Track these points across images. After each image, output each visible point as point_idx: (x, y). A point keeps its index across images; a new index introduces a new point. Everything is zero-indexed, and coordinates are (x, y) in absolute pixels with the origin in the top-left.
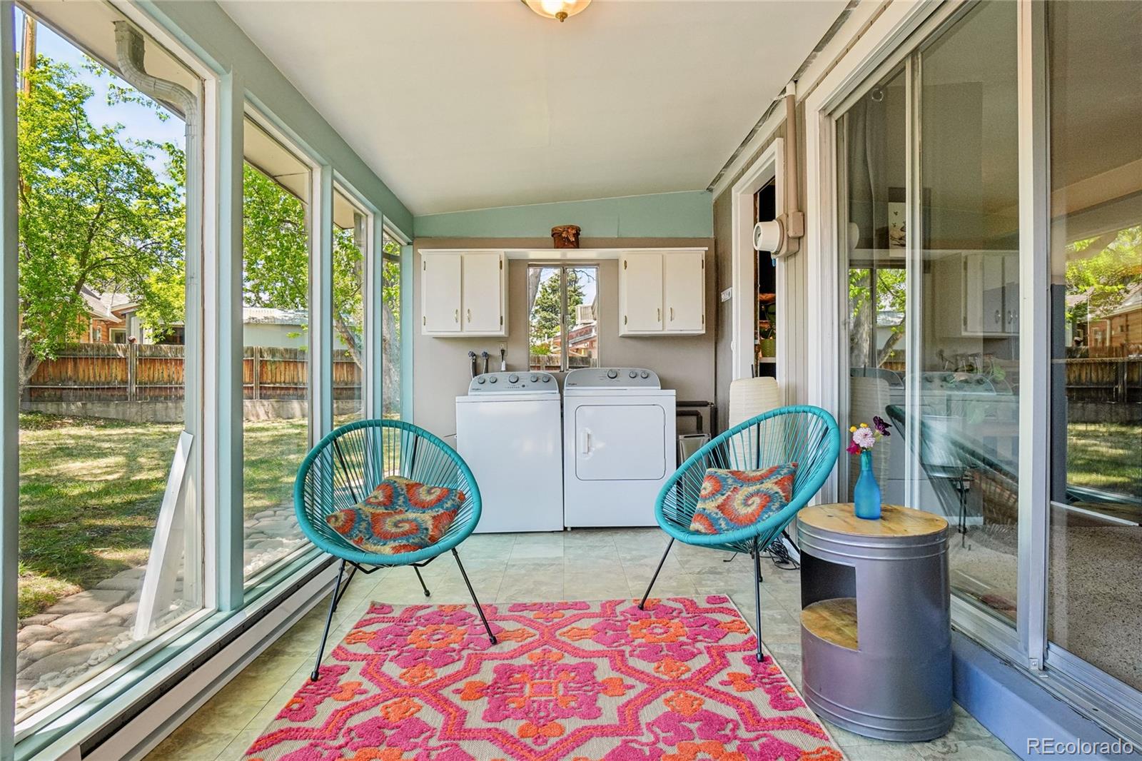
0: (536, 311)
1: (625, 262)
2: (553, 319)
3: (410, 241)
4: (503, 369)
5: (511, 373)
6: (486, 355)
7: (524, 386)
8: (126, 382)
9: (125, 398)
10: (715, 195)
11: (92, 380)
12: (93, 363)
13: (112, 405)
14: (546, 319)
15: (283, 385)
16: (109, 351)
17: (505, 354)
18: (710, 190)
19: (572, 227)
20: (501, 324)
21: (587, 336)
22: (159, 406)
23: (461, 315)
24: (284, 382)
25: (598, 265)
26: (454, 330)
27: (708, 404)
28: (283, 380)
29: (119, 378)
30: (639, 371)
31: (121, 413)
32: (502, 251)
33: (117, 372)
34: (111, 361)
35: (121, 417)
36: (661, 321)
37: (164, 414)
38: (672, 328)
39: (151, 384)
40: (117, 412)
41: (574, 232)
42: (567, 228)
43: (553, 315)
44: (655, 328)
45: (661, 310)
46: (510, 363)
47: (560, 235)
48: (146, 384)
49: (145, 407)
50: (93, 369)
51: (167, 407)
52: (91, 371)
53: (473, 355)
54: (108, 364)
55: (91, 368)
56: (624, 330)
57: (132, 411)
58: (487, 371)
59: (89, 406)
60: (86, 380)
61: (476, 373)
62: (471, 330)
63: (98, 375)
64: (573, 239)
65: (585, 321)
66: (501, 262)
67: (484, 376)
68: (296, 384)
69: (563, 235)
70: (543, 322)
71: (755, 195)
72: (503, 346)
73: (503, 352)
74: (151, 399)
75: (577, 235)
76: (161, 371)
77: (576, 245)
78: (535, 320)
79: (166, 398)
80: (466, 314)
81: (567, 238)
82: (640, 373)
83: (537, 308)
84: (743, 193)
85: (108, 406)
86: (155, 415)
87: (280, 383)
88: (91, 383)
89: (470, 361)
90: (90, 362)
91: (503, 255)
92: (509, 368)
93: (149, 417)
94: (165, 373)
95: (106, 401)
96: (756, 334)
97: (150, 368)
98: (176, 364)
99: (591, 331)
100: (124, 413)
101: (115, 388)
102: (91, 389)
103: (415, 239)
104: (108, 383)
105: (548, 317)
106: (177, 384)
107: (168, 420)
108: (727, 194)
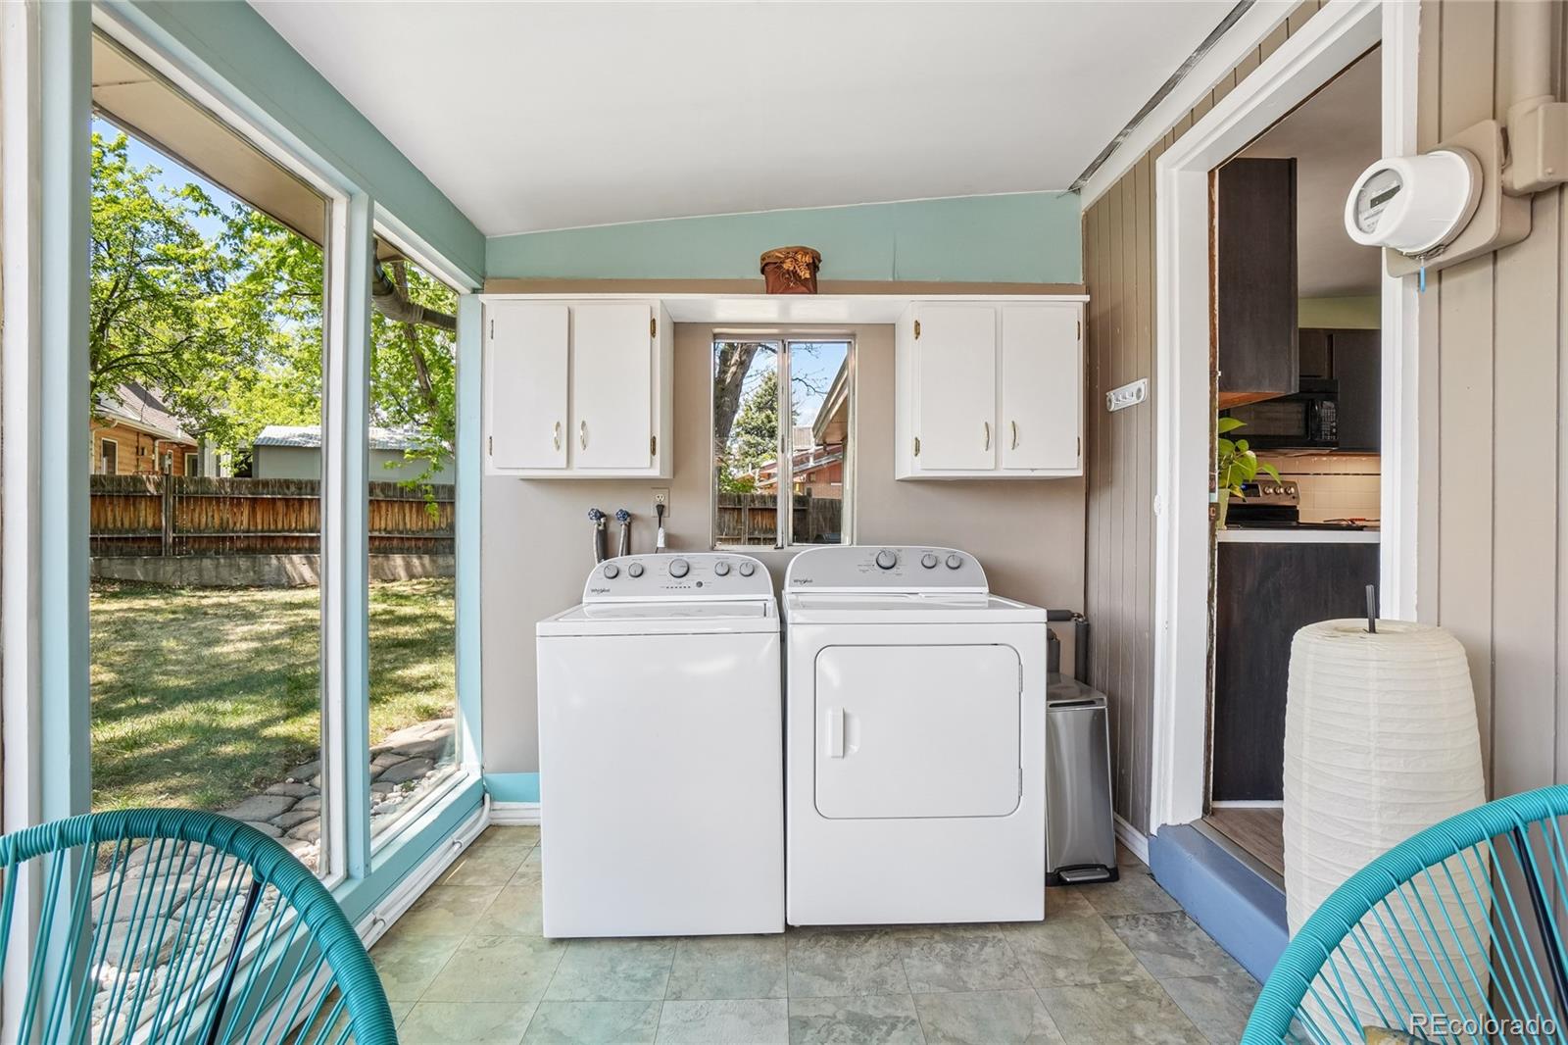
0: (738, 434)
1: (917, 324)
2: (760, 444)
3: (477, 286)
4: (661, 543)
5: (674, 555)
6: (626, 516)
7: (700, 584)
8: (160, 530)
9: (157, 554)
10: (1087, 199)
11: (110, 526)
12: (111, 503)
13: (139, 562)
14: (750, 444)
15: (383, 534)
16: (135, 485)
17: (666, 514)
18: (1075, 190)
19: (805, 251)
20: (653, 452)
21: (803, 467)
22: (207, 563)
23: (568, 433)
24: (385, 529)
25: (853, 335)
26: (552, 463)
27: (1073, 615)
28: (383, 526)
29: (150, 524)
30: (942, 552)
31: (151, 573)
32: (656, 298)
33: (146, 516)
34: (138, 500)
35: (151, 579)
36: (992, 450)
37: (214, 574)
38: (1014, 464)
39: (195, 532)
40: (146, 574)
41: (808, 259)
42: (793, 253)
43: (759, 439)
44: (977, 463)
45: (992, 426)
46: (673, 531)
47: (778, 265)
48: (188, 531)
49: (186, 563)
50: (112, 510)
51: (219, 563)
52: (109, 513)
53: (600, 515)
54: (134, 504)
55: (109, 509)
56: (909, 466)
57: (167, 570)
58: (629, 553)
59: (105, 562)
60: (102, 526)
61: (605, 551)
62: (587, 466)
63: (118, 519)
64: (805, 274)
65: (800, 447)
66: (653, 322)
67: (621, 561)
68: (402, 533)
69: (786, 266)
70: (747, 448)
71: (1211, 173)
72: (661, 497)
73: (661, 509)
74: (196, 553)
75: (814, 267)
76: (210, 514)
77: (811, 287)
78: (736, 446)
79: (217, 553)
80: (577, 432)
81: (795, 273)
82: (943, 558)
83: (738, 430)
84: (1183, 169)
85: (133, 564)
86: (201, 575)
87: (380, 530)
88: (109, 530)
89: (593, 528)
90: (107, 501)
91: (658, 306)
92: (673, 543)
93: (192, 579)
94: (216, 516)
95: (131, 556)
96: (1212, 478)
97: (194, 510)
98: (231, 504)
99: (808, 459)
100: (156, 574)
101: (143, 539)
102: (109, 539)
103: (484, 282)
104: (134, 531)
105: (752, 442)
106: (233, 531)
107: (220, 582)
108: (1144, 173)
